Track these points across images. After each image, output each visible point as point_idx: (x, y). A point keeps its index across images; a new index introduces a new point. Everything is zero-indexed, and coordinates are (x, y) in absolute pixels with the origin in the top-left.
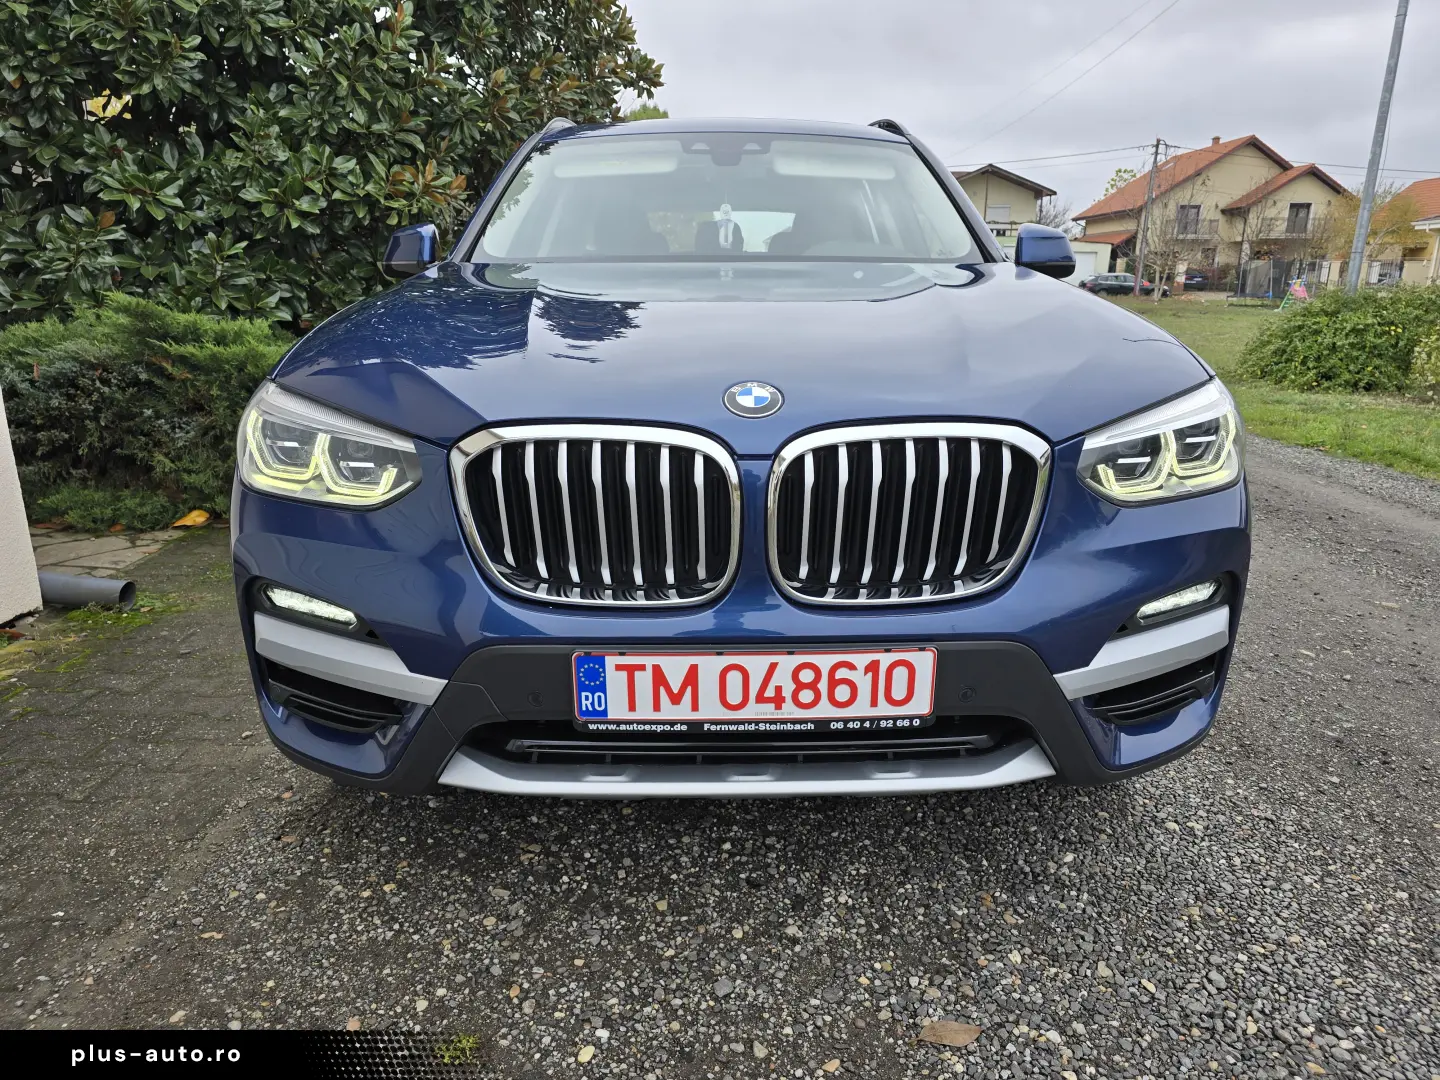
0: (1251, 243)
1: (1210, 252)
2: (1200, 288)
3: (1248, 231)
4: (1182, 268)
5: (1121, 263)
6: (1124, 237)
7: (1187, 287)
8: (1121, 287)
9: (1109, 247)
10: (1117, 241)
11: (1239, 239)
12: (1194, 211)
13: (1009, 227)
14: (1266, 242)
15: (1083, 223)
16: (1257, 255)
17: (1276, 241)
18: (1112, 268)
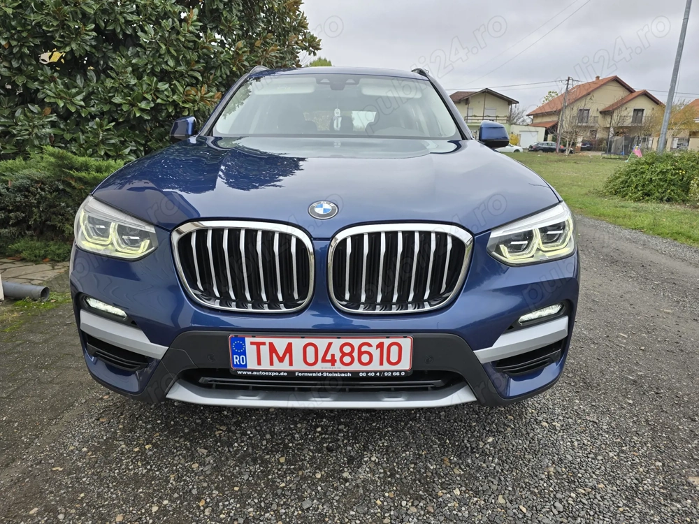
0: (614, 128)
1: (594, 132)
2: (589, 149)
3: (613, 122)
4: (580, 140)
5: (550, 137)
6: (551, 124)
7: (582, 149)
8: (550, 148)
9: (544, 129)
10: (548, 126)
11: (608, 126)
12: (587, 112)
13: (495, 118)
14: (622, 127)
15: (532, 117)
16: (617, 134)
17: (627, 127)
18: (545, 139)
